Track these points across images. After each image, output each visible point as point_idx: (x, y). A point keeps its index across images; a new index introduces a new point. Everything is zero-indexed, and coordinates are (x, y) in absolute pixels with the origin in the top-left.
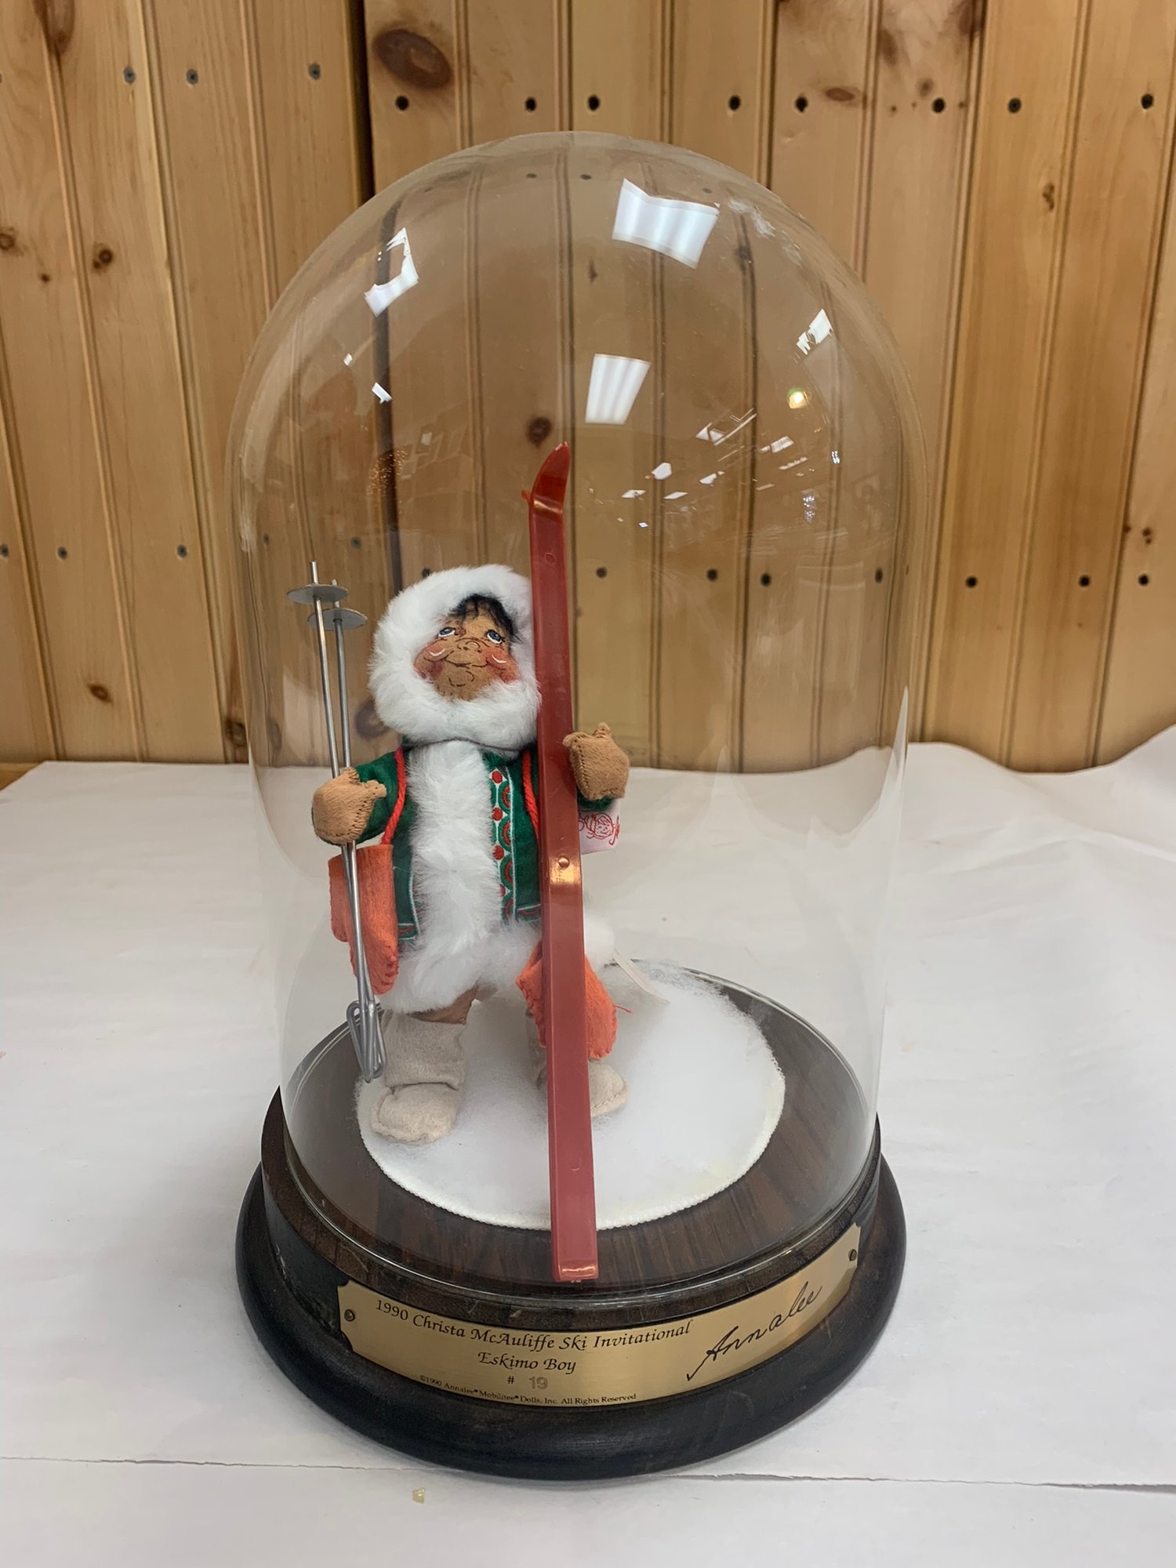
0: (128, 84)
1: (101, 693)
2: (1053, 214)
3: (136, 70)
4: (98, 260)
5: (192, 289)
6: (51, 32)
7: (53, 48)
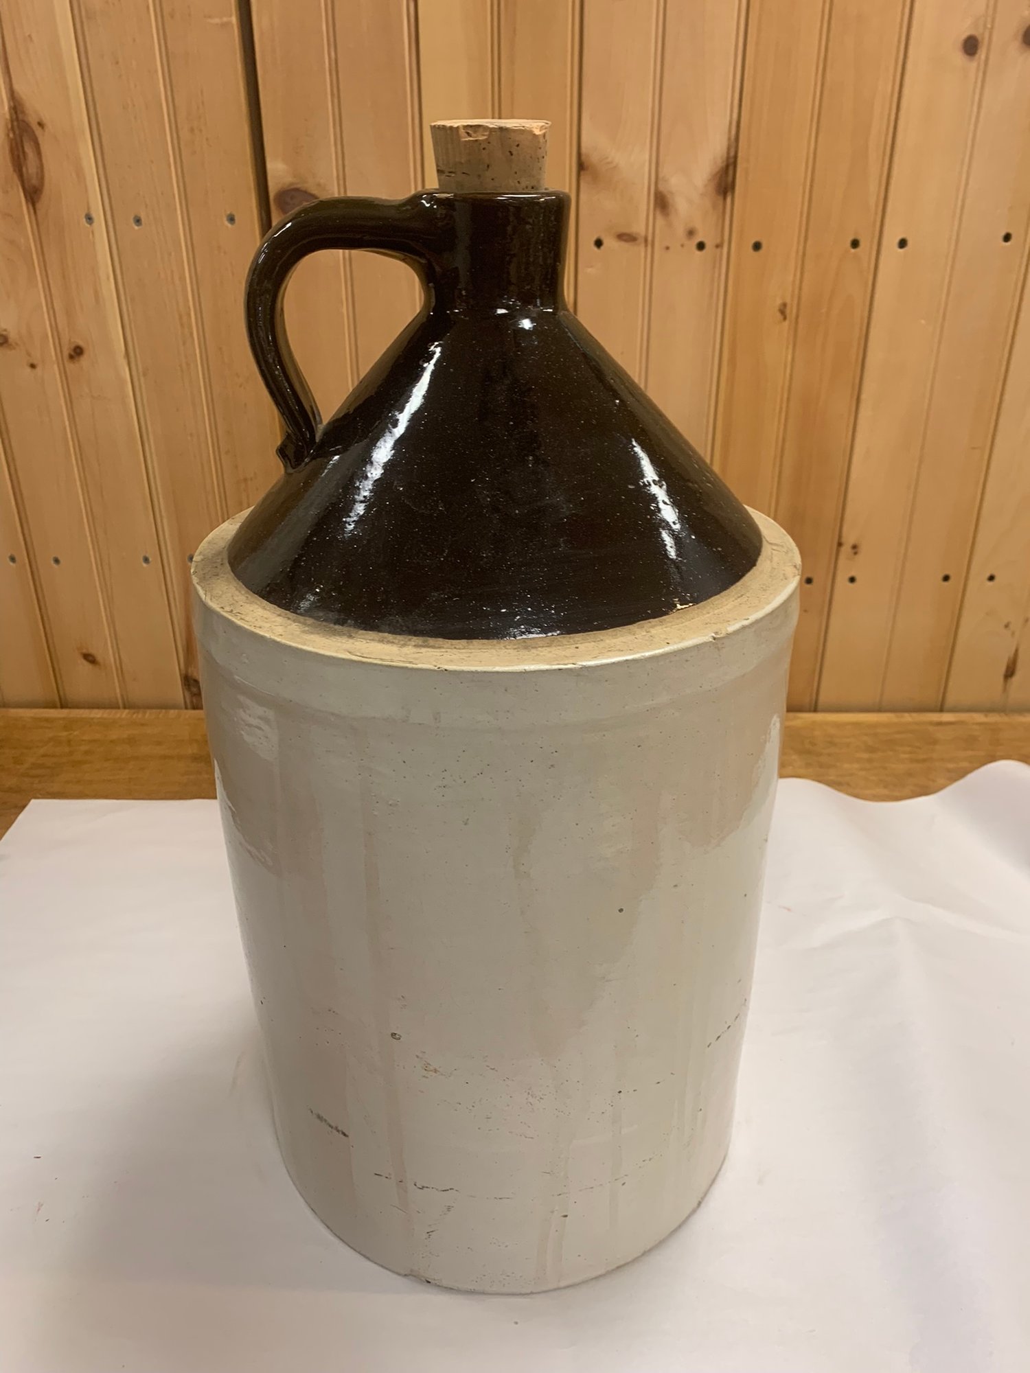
0: (88, 226)
1: (90, 658)
2: (786, 323)
3: (94, 215)
4: (72, 353)
5: (145, 375)
6: (26, 186)
7: (28, 198)
